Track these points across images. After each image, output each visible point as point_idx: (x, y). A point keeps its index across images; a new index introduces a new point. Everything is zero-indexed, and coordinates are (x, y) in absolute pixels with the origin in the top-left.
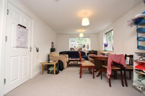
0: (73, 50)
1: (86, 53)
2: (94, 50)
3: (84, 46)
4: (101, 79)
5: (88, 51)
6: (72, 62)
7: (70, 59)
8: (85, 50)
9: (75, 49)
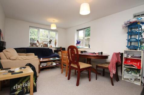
0: (34, 47)
1: (53, 49)
2: (62, 47)
3: (50, 42)
4: (96, 79)
5: (55, 48)
6: (44, 65)
7: (42, 60)
8: (51, 46)
9: (38, 44)
